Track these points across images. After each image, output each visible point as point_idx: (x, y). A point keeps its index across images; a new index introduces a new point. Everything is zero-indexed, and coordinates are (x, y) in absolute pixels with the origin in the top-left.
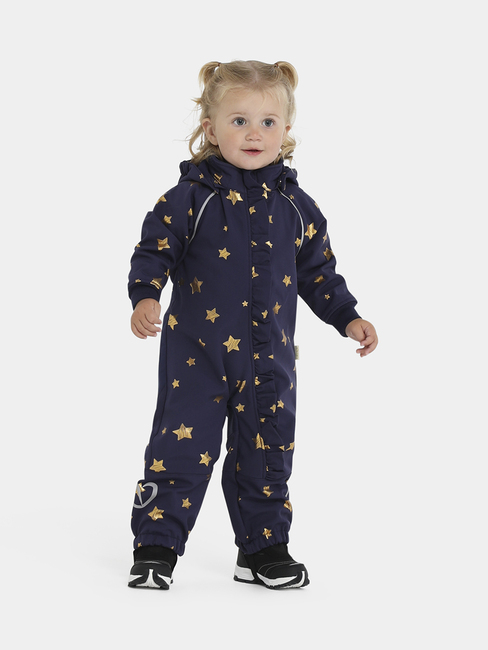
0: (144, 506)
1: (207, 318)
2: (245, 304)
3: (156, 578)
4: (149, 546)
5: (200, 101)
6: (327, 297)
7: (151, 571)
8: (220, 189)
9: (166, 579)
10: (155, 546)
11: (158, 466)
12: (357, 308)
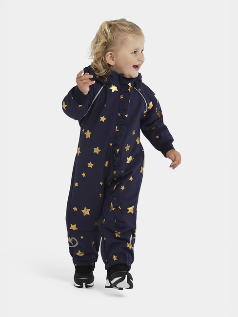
1: (94, 152)
2: (111, 144)
6: (158, 137)
8: (106, 84)
11: (74, 227)
12: (173, 144)
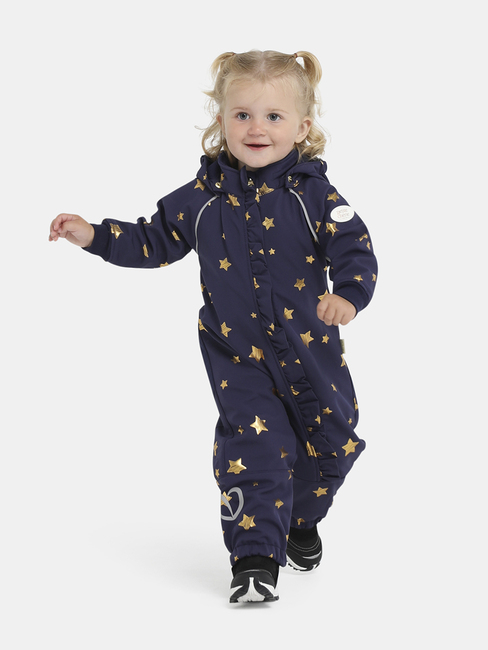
0: (234, 517)
2: (254, 316)
3: (259, 588)
4: (246, 558)
5: (213, 94)
7: (252, 579)
8: (220, 193)
9: (269, 587)
10: (253, 556)
11: (237, 466)
